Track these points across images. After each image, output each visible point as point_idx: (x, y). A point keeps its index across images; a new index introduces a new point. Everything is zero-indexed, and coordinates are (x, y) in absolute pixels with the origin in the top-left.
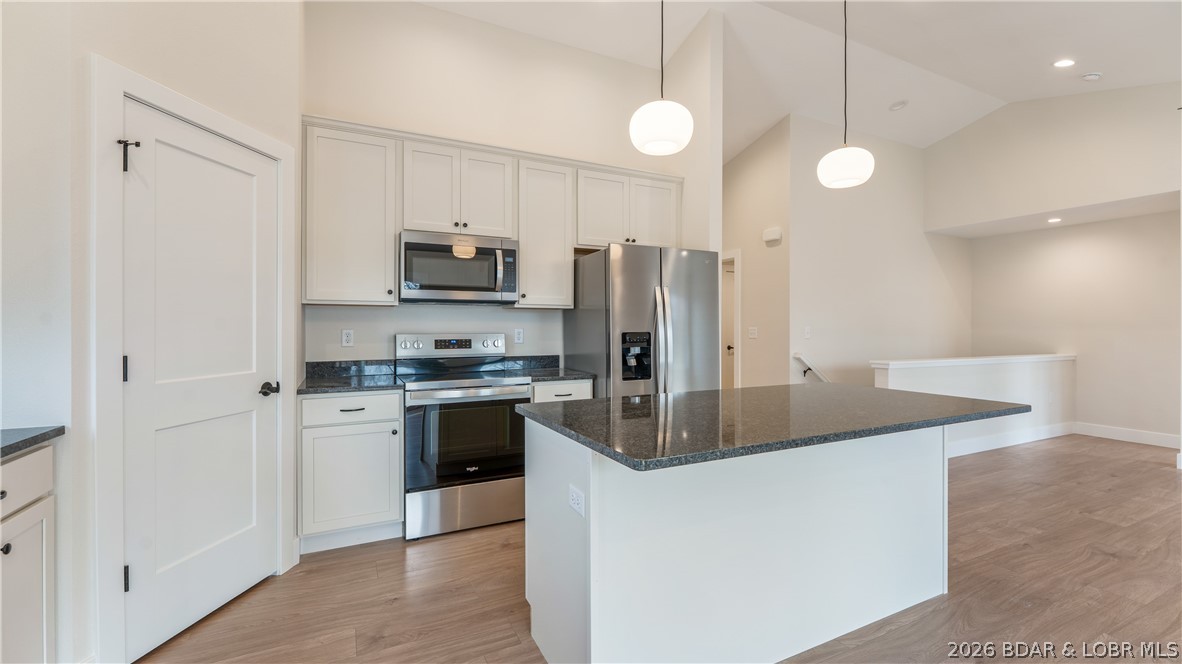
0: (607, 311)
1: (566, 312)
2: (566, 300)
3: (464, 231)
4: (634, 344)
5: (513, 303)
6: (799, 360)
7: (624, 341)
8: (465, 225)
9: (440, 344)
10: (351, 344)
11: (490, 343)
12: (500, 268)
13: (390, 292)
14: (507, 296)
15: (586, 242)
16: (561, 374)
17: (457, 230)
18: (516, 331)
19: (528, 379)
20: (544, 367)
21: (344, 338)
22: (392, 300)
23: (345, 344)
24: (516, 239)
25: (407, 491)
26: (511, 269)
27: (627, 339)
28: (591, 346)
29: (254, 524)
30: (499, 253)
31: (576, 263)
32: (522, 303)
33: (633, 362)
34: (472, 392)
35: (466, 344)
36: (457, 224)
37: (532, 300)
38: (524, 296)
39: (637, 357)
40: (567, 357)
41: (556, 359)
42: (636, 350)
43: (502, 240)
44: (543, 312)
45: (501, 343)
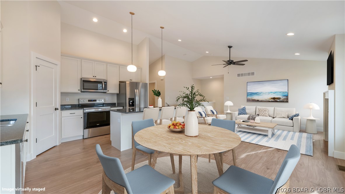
0: (126, 94)
1: (117, 94)
2: (117, 92)
3: (95, 78)
4: (131, 100)
5: (106, 92)
6: (167, 103)
7: (129, 100)
8: (96, 77)
9: (89, 101)
10: (68, 101)
11: (101, 100)
12: (103, 85)
13: (79, 90)
14: (105, 91)
15: (122, 80)
16: (116, 106)
17: (94, 78)
18: (106, 98)
19: (110, 107)
20: (113, 105)
21: (67, 99)
22: (79, 92)
23: (67, 101)
24: (106, 79)
25: (84, 129)
26: (106, 86)
27: (130, 99)
28: (122, 101)
29: (54, 135)
30: (103, 82)
31: (119, 84)
32: (108, 92)
33: (131, 104)
34: (97, 110)
35: (95, 101)
36: (94, 76)
37: (110, 92)
38: (108, 91)
39: (132, 103)
40: (118, 103)
41: (115, 103)
42: (132, 101)
43: (104, 80)
44: (112, 94)
45: (103, 100)
